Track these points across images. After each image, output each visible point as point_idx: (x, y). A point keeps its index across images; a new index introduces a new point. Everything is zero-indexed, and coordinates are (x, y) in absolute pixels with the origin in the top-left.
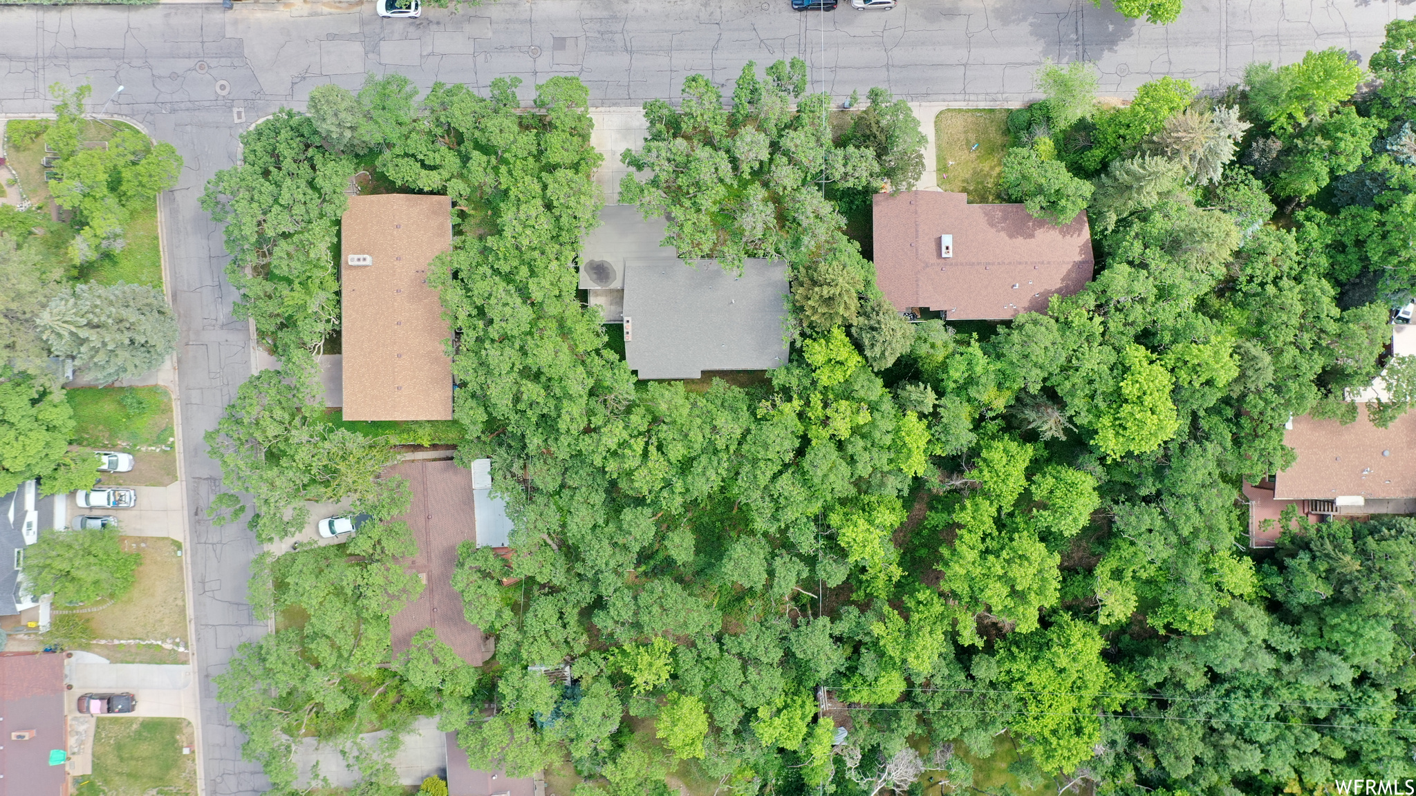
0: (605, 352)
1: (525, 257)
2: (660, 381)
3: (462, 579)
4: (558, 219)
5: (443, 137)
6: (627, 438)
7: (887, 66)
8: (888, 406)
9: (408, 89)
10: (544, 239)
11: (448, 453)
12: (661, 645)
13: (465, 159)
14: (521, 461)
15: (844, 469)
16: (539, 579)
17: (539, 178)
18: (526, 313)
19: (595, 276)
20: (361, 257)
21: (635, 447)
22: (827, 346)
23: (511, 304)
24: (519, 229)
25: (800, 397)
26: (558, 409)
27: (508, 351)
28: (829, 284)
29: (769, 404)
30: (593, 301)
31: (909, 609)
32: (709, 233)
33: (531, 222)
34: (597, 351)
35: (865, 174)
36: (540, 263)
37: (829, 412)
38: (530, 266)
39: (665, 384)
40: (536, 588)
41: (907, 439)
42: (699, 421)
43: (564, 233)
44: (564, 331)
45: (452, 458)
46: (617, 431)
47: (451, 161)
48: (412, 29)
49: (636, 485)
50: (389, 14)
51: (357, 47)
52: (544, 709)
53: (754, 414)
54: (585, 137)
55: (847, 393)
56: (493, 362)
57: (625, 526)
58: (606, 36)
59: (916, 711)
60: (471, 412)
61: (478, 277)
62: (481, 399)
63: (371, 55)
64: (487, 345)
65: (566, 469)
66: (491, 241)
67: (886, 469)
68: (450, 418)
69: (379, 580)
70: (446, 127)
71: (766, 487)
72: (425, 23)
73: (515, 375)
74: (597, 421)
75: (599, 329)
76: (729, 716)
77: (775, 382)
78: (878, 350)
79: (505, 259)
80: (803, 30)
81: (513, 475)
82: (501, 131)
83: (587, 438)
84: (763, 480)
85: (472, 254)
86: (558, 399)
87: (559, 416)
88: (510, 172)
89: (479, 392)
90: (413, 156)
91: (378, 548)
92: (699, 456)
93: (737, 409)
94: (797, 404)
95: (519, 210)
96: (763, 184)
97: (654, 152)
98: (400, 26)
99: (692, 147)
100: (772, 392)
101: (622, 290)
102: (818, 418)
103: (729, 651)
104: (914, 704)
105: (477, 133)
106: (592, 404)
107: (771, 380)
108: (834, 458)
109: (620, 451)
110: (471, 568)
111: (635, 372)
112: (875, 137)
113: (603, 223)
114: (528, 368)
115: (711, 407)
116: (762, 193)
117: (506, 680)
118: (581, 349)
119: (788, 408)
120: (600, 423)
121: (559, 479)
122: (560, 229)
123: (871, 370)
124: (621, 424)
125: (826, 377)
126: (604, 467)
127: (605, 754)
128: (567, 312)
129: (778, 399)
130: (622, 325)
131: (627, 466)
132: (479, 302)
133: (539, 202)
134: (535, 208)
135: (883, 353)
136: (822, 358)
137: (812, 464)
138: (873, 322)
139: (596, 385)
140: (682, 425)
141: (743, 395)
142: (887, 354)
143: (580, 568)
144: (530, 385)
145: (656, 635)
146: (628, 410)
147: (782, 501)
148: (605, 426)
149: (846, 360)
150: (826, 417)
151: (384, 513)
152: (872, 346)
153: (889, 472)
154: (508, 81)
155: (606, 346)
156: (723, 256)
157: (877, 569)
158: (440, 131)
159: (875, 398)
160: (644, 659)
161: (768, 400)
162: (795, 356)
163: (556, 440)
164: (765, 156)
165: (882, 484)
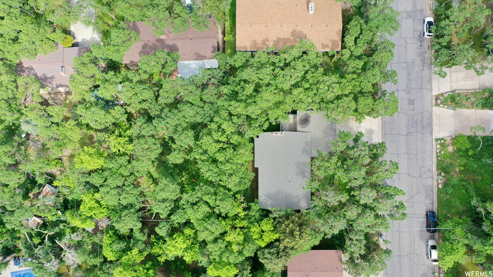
0: (267, 123)
1: (313, 86)
2: (253, 149)
3: (162, 55)
4: (332, 102)
5: (369, 47)
6: (227, 133)
7: (400, 256)
8: (241, 259)
9: (392, 31)
10: (322, 95)
11: (221, 49)
12: (129, 148)
13: (359, 58)
14: (217, 83)
15: (211, 238)
16: (161, 91)
17: (350, 93)
18: (287, 87)
19: (303, 118)
20: (313, 9)
21: (222, 137)
22: (270, 231)
23: (291, 79)
24: (328, 83)
25: (245, 215)
26: (241, 101)
27: (268, 78)
28: (300, 235)
29: (242, 200)
30: (291, 116)
31: (145, 264)
32: (324, 174)
33: (331, 90)
34: (268, 119)
35: (352, 250)
36: (311, 94)
37: (238, 230)
38: (309, 88)
39: (252, 151)
40: (158, 89)
41: (225, 269)
42: (234, 168)
43: (325, 105)
44: (278, 104)
45: (218, 50)
46: (230, 129)
47: (359, 51)
48: (418, 33)
49: (204, 138)
50: (426, 23)
51: (410, 8)
52: (100, 93)
53: (237, 193)
54: (369, 114)
55: (247, 239)
56: (264, 70)
57: (185, 132)
58: (415, 124)
60: (239, 60)
61: (304, 63)
62: (245, 66)
63: (406, 14)
64: (272, 68)
65: (212, 104)
66: (321, 70)
67: (211, 257)
68: (237, 49)
69: (161, 16)
70: (374, 49)
71: (202, 199)
72: (421, 40)
73: (257, 81)
74: (235, 119)
75: (278, 120)
76: (96, 180)
77: (252, 204)
78: (268, 256)
79: (312, 77)
80: (417, 216)
81: (210, 79)
82: (373, 75)
83: (227, 114)
84: (206, 198)
85: (315, 61)
86: (245, 101)
87: (237, 101)
88: (353, 79)
89: (249, 63)
90: (361, 33)
91: (176, 16)
92: (218, 167)
93: (240, 185)
94: (242, 214)
95: (335, 83)
96: (348, 200)
97: (363, 148)
98: (420, 28)
99: (365, 166)
100: (248, 202)
101: (296, 131)
102: (236, 224)
103: (125, 180)
104: (102, 264)
105: (372, 64)
106: (243, 117)
107: (253, 201)
108: (216, 233)
109: (220, 130)
110: (167, 59)
111: (258, 137)
112: (369, 253)
113: (329, 123)
114: (261, 87)
115: (241, 173)
116: (343, 200)
117: (114, 75)
118: (270, 112)
119: (240, 210)
120: (234, 121)
121: (208, 101)
122: (327, 103)
123: (258, 250)
124: (233, 131)
125: (255, 230)
126: (213, 122)
127: (79, 121)
128: (287, 105)
129: (245, 205)
130: (280, 131)
131: (213, 133)
132: (292, 64)
133: (340, 93)
134: (338, 91)
135: (266, 258)
136: (264, 228)
137: (213, 222)
138: (281, 253)
139: (253, 119)
140: (233, 160)
141: (246, 187)
142: (266, 260)
143: (166, 110)
144: (252, 88)
145: (134, 146)
146: (240, 134)
147: (196, 207)
148: (232, 123)
149: (263, 240)
150: (236, 228)
151: (193, 19)
152: (270, 253)
153: (209, 258)
154: (396, 78)
155: (270, 123)
156: (312, 181)
157: (164, 249)
158: (373, 46)
159: (244, 253)
160: (122, 140)
161: (244, 200)
162: (265, 213)
163: (226, 100)
164: (362, 202)
165: (203, 254)
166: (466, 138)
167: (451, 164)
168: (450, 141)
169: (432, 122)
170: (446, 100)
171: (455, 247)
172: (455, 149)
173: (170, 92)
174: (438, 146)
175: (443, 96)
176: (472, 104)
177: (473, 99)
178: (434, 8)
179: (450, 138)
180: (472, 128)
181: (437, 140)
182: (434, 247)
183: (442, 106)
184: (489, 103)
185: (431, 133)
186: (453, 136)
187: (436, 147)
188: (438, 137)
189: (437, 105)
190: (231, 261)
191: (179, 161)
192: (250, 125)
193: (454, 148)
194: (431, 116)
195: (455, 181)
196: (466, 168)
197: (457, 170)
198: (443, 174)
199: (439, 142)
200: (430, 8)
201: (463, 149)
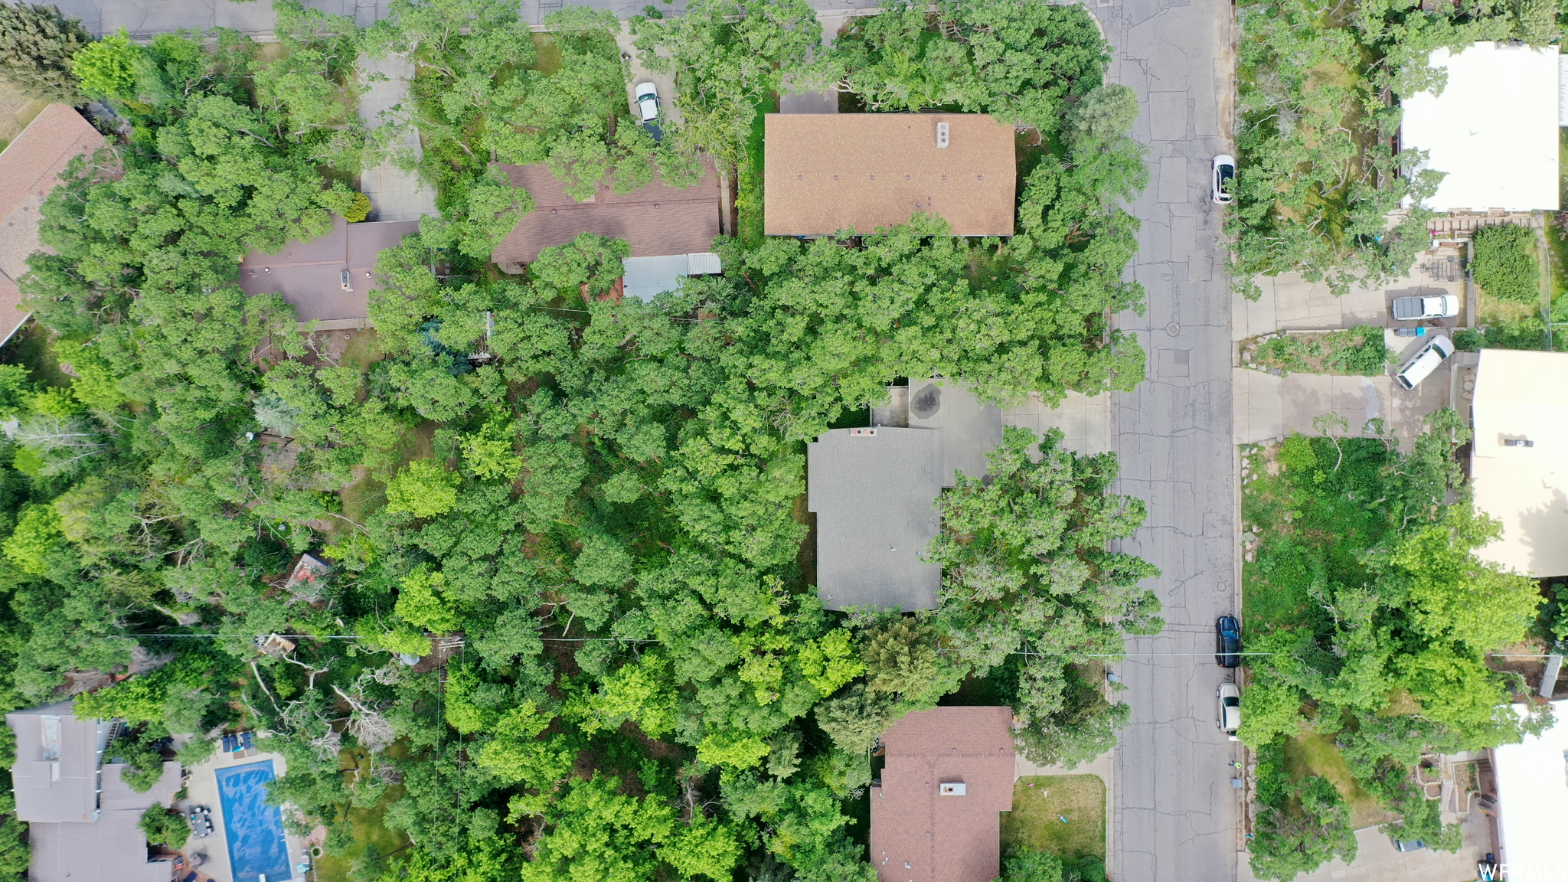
0: (838, 407)
1: (945, 322)
2: (805, 467)
3: (589, 246)
4: (987, 359)
5: (1079, 229)
6: (744, 431)
7: (1154, 722)
8: (776, 723)
9: (1133, 191)
10: (965, 343)
11: (728, 226)
12: (513, 467)
13: (1054, 254)
14: (718, 312)
15: (705, 674)
16: (588, 330)
17: (1032, 338)
18: (882, 323)
19: (922, 396)
20: (947, 137)
21: (732, 441)
22: (843, 657)
23: (893, 307)
24: (976, 316)
25: (786, 624)
26: (775, 355)
27: (840, 301)
28: (911, 663)
29: (779, 589)
30: (895, 391)
31: (549, 741)
32: (970, 526)
33: (984, 331)
34: (839, 399)
35: (1034, 702)
36: (939, 339)
37: (769, 656)
38: (935, 327)
39: (802, 473)
40: (577, 324)
41: (738, 745)
42: (761, 512)
43: (971, 365)
44: (862, 363)
45: (722, 232)
46: (750, 421)
47: (1052, 240)
48: (1199, 192)
49: (691, 441)
50: (1216, 168)
51: (1179, 132)
52: (443, 334)
53: (767, 572)
54: (1077, 386)
55: (791, 677)
56: (829, 285)
57: (645, 428)
58: (1190, 408)
59: (436, 744)
60: (773, 258)
61: (923, 269)
62: (788, 271)
63: (1170, 147)
64: (848, 278)
65: (708, 361)
66: (963, 284)
67: (706, 720)
68: (766, 232)
69: (588, 154)
70: (1090, 232)
71: (685, 585)
72: (1206, 207)
73: (814, 308)
74: (762, 398)
75: (863, 401)
76: (434, 541)
77: (803, 597)
78: (838, 714)
79: (943, 299)
80: (1195, 628)
81: (703, 302)
82: (1085, 296)
83: (743, 386)
84: (694, 583)
85: (949, 261)
86: (786, 357)
87: (767, 355)
88: (1039, 304)
89: (795, 267)
90: (1058, 197)
91: (623, 152)
92: (722, 511)
93: (774, 553)
94: (779, 621)
95: (997, 315)
96: (1024, 587)
97: (1060, 467)
98: (1203, 180)
99: (1066, 508)
100: (792, 593)
101: (906, 426)
102: (763, 644)
103: (505, 541)
104: (444, 743)
105: (1083, 268)
106: (781, 393)
107: (805, 591)
108: (719, 663)
109: (728, 423)
110: (600, 255)
111: (815, 440)
112: (1075, 712)
113: (982, 408)
114: (822, 321)
115: (777, 524)
116: (1013, 587)
117: (476, 292)
118: (842, 382)
119: (774, 610)
120: (759, 402)
121: (697, 354)
122: (976, 361)
123: (815, 705)
124: (758, 425)
125: (808, 654)
126: (710, 404)
127: (392, 401)
128: (881, 367)
129: (784, 599)
130: (868, 425)
131: (711, 430)
132: (895, 270)
133: (1006, 338)
134: (999, 333)
135: (834, 720)
136: (829, 651)
137: (711, 638)
138: (869, 708)
139: (802, 398)
140: (756, 493)
141: (789, 559)
142: (833, 724)
143: (599, 375)
144: (803, 325)
145: (524, 461)
146: (773, 432)
147: (671, 603)
148: (756, 406)
149: (827, 678)
150: (764, 653)
151: (664, 159)
152: (843, 708)
153: (702, 723)
154: (1141, 302)
155: (845, 409)
156: (944, 541)
157: (595, 706)
158: (1085, 226)
159: (784, 708)
160: (497, 448)
161: (784, 587)
162: (832, 618)
163: (741, 352)
164: (1055, 590)
165: (688, 715)
166: (1307, 442)
167: (1274, 505)
168: (1273, 450)
169: (1230, 403)
170: (1263, 351)
171: (1271, 696)
172: (1284, 469)
173: (609, 332)
174: (1246, 462)
175: (1256, 342)
176: (1324, 361)
177: (1325, 351)
178: (1237, 133)
179: (1272, 443)
180: (1316, 420)
181: (1243, 447)
182: (1233, 702)
183: (1254, 366)
184: (1363, 360)
185: (1230, 432)
186: (1280, 439)
187: (1241, 463)
188: (1246, 442)
189: (1243, 363)
190: (753, 726)
191: (629, 497)
192: (797, 412)
193: (1280, 468)
194: (1229, 391)
195: (1282, 544)
196: (1309, 514)
197: (1288, 518)
198: (1255, 529)
199: (1246, 453)
200: (1227, 133)
201: (1301, 468)
